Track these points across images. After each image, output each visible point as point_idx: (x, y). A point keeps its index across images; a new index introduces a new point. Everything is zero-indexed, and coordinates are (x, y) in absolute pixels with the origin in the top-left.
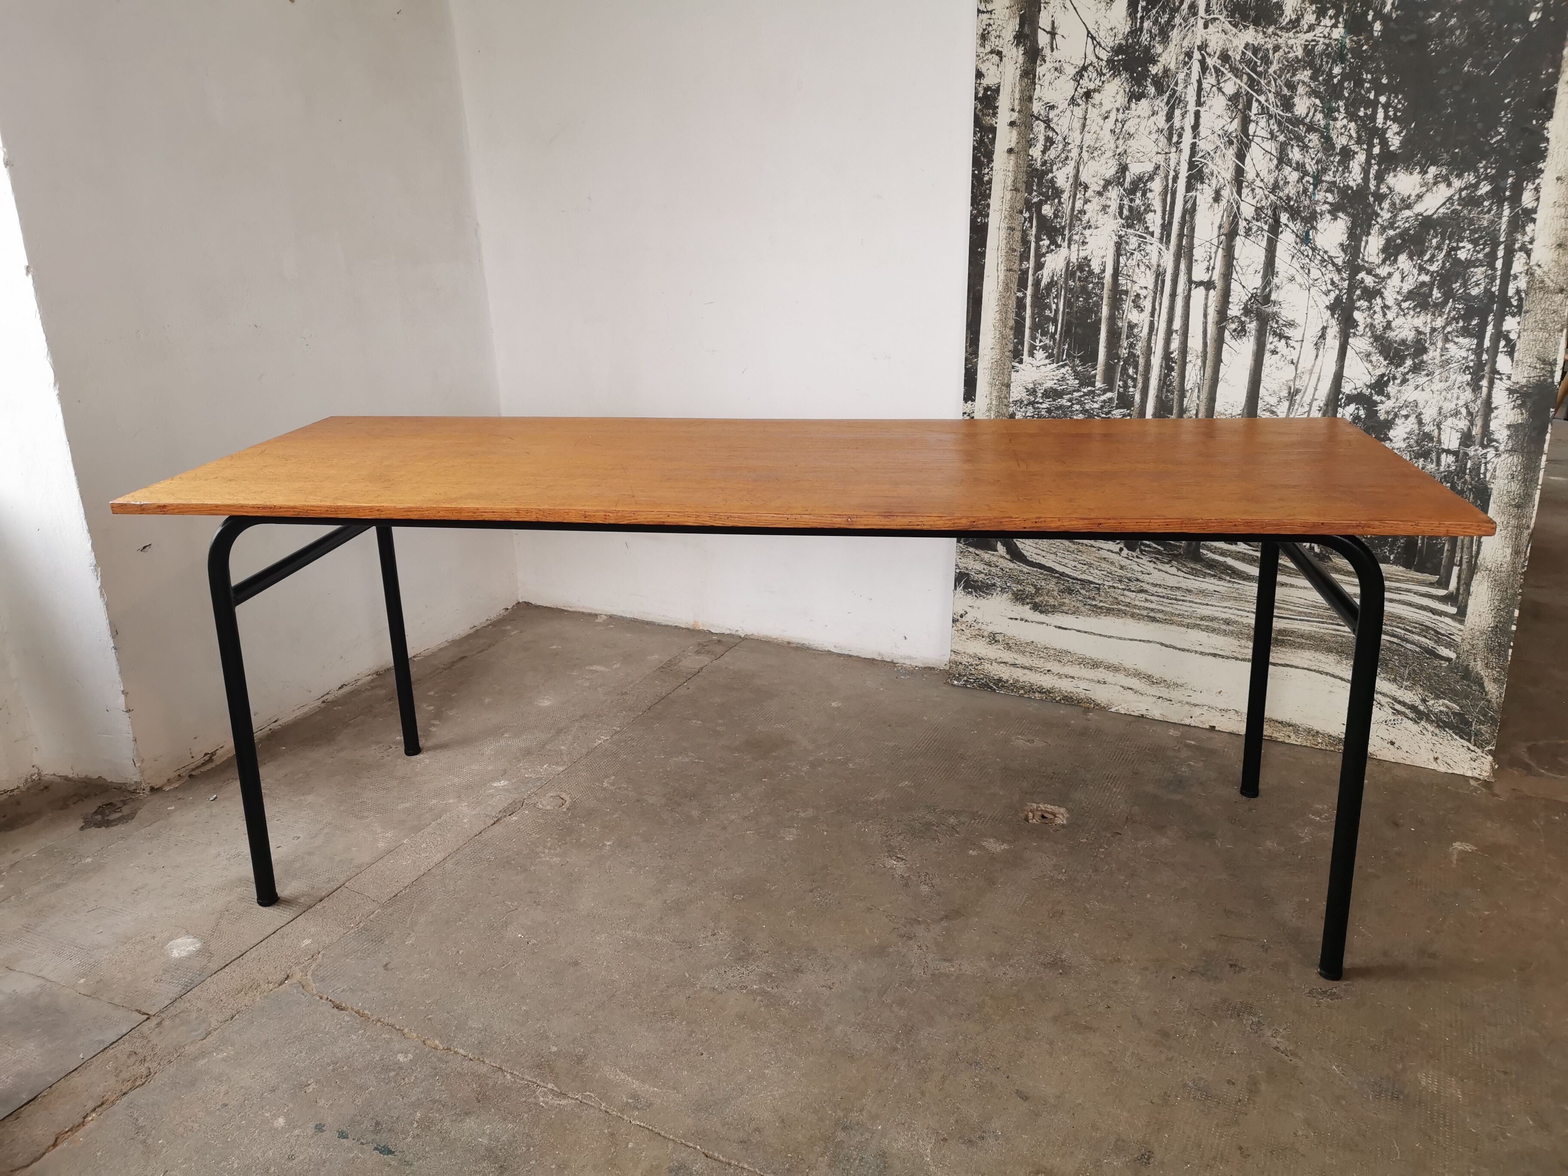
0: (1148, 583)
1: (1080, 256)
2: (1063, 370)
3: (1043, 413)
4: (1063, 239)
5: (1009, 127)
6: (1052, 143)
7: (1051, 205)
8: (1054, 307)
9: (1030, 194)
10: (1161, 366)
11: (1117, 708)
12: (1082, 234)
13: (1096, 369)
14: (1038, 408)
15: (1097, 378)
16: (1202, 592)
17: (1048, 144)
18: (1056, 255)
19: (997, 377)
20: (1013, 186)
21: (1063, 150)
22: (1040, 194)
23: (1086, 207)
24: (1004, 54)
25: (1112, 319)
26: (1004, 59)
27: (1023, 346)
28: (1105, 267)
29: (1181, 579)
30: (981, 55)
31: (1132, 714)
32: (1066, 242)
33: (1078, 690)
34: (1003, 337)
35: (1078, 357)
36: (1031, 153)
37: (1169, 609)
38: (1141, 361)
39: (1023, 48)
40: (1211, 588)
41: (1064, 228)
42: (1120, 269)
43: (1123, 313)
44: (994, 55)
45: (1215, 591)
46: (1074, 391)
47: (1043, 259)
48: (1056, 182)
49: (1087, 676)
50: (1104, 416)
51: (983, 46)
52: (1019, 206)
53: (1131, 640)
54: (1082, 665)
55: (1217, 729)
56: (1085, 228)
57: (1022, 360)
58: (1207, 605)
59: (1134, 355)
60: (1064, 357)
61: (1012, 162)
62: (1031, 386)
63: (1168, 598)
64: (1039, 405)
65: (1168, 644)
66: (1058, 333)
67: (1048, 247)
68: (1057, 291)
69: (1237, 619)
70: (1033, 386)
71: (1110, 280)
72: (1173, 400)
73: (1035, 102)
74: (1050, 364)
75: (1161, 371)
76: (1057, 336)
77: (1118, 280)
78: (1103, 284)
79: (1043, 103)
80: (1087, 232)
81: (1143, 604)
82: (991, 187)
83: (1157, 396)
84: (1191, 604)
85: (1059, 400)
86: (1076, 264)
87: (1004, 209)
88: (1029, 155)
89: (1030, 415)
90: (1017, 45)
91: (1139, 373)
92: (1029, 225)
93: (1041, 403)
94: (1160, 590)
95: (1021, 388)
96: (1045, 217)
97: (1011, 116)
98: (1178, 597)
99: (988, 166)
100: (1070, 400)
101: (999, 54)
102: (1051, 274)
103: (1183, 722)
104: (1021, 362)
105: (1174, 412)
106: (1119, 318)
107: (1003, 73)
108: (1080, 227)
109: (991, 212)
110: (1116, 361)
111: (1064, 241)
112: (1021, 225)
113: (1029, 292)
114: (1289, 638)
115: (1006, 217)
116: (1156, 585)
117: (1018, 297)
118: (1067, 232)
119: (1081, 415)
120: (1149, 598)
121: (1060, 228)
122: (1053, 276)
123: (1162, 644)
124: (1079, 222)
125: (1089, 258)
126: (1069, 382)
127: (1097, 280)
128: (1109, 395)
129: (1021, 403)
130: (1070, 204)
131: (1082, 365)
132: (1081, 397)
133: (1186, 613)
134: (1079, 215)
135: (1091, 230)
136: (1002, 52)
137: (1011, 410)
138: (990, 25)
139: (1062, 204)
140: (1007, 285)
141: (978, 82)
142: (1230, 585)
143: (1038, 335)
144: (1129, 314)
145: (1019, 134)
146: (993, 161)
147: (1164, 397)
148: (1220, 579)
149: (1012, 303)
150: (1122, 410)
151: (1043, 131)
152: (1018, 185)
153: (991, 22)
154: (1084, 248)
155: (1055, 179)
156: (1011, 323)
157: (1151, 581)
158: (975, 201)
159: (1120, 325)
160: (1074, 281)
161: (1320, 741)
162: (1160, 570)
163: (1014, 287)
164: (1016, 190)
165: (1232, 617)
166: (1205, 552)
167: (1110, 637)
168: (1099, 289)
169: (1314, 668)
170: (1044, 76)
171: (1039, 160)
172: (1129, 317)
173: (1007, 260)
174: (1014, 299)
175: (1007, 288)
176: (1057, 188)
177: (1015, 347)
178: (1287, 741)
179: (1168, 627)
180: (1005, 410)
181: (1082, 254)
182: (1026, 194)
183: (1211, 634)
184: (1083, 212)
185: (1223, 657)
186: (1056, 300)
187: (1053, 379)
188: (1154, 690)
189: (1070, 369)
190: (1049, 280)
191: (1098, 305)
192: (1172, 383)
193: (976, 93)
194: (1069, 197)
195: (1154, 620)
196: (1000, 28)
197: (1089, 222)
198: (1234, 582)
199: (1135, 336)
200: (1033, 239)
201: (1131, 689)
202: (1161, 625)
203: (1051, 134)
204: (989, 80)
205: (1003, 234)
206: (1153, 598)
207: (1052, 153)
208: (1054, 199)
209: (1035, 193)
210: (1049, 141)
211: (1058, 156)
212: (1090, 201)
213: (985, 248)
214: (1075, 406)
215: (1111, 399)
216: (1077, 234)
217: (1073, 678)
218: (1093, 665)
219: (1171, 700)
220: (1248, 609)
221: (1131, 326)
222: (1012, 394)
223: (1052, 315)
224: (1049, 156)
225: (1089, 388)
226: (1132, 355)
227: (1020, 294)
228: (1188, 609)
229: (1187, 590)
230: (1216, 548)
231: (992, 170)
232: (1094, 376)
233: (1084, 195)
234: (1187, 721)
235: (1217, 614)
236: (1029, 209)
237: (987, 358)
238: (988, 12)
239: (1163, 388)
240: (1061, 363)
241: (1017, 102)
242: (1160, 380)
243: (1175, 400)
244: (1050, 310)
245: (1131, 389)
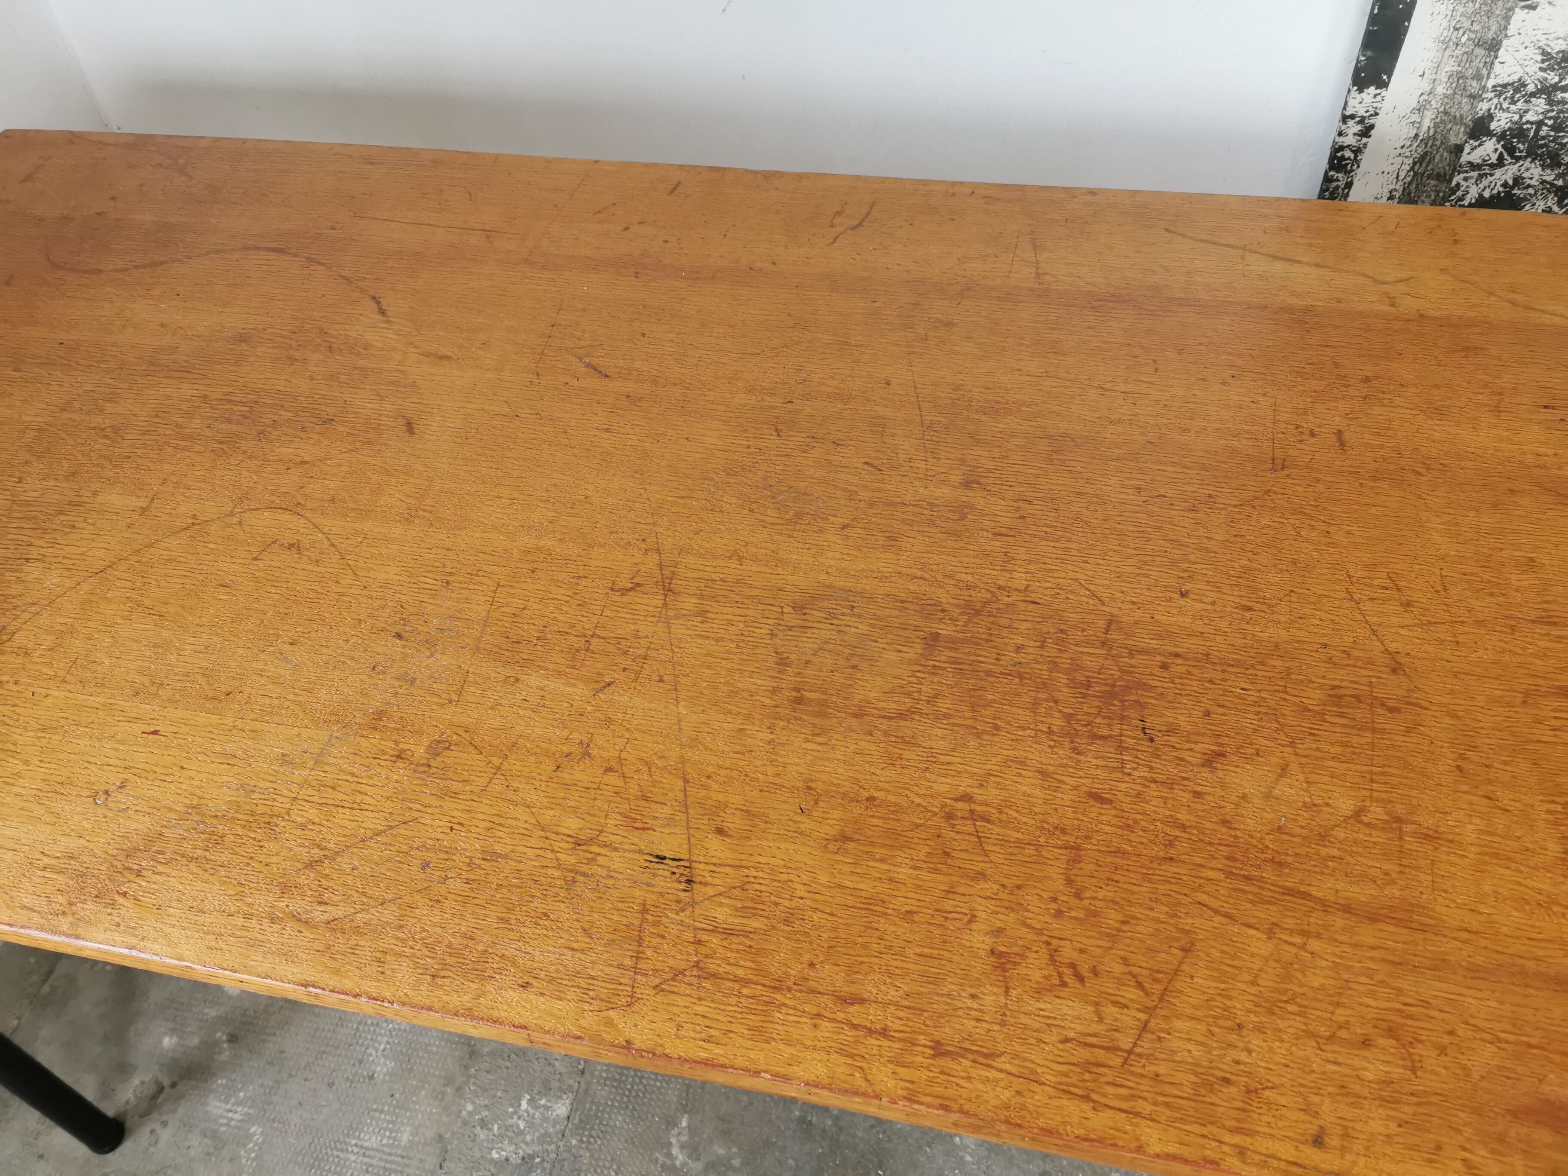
19: (1467, 24)
62: (1560, 46)
89: (1532, 119)
95: (1531, 51)
129: (1517, 90)
137: (1484, 106)
180: (1467, 108)
222: (1497, 67)
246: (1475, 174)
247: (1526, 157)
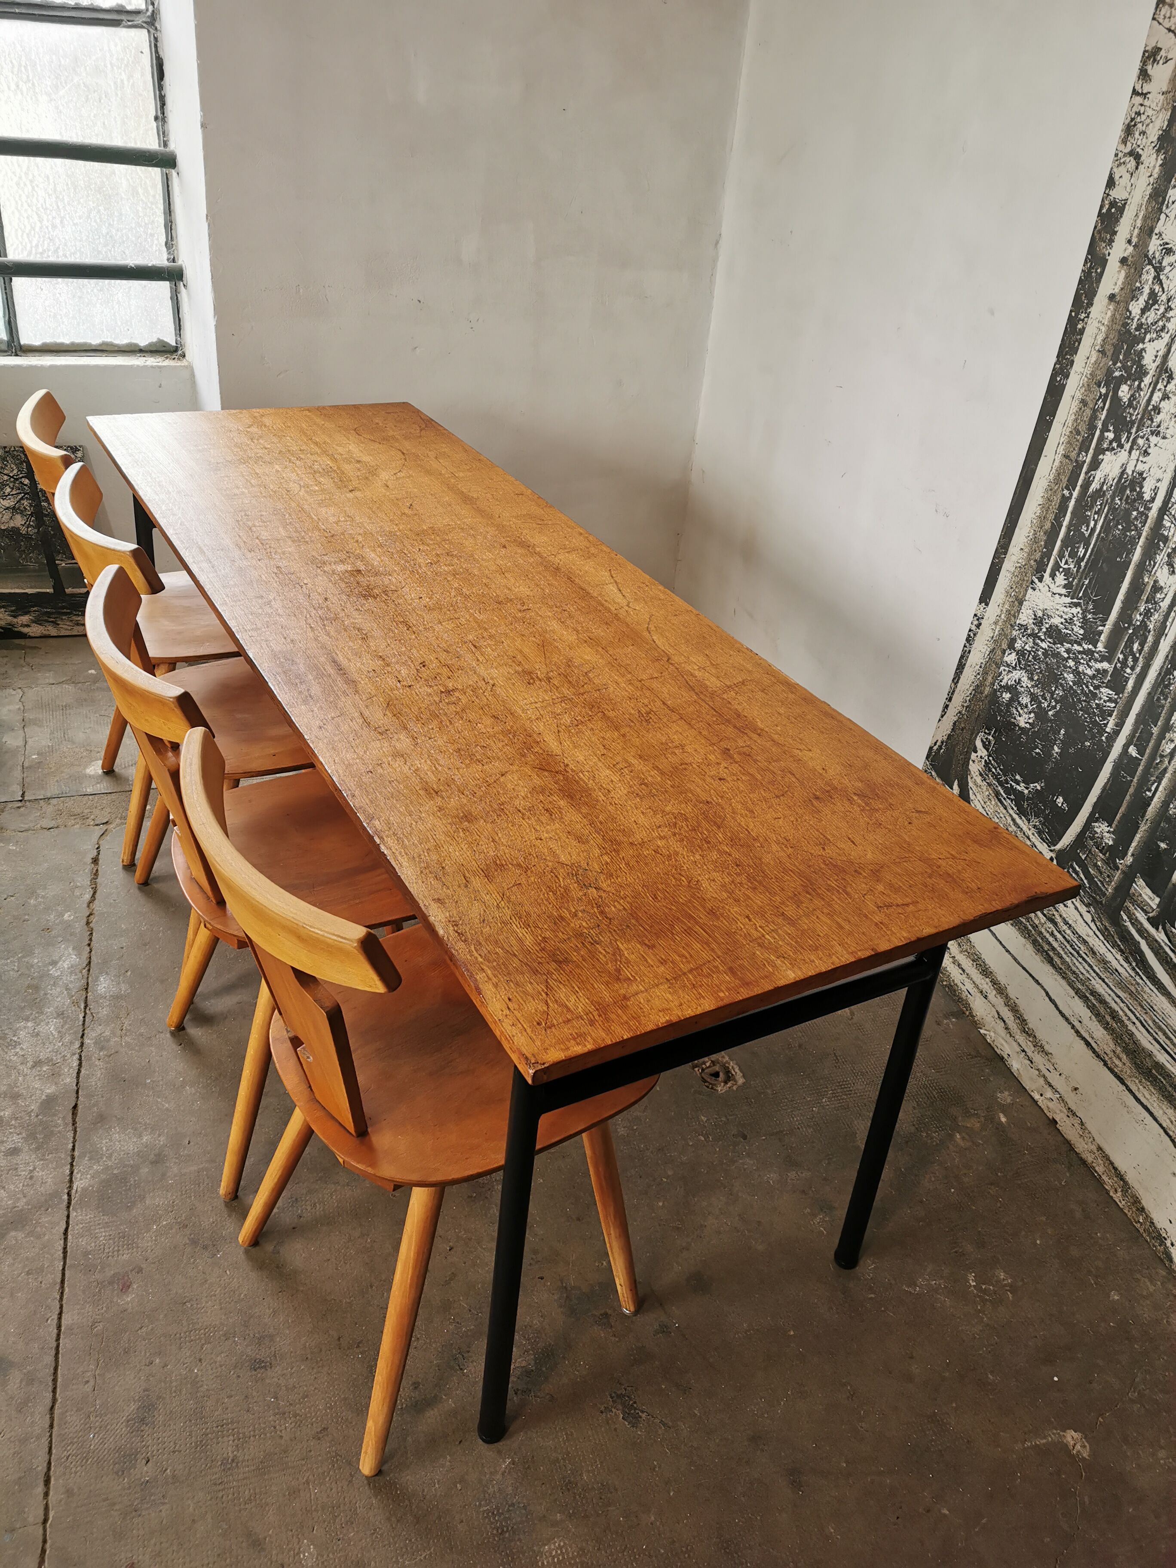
0: (1061, 916)
1: (1137, 468)
2: (1075, 610)
3: (1040, 653)
4: (1128, 438)
5: (1119, 264)
6: (1155, 302)
7: (1130, 386)
8: (1092, 524)
9: (1115, 364)
10: (1167, 656)
11: (986, 1032)
12: (1148, 439)
13: (1104, 626)
14: (1037, 645)
15: (1103, 638)
16: (1104, 962)
17: (1151, 302)
18: (1114, 457)
19: (1015, 587)
20: (1102, 346)
21: (1163, 315)
22: (1124, 367)
23: (1163, 404)
24: (1142, 159)
25: (1141, 569)
26: (1141, 167)
27: (1049, 561)
28: (1156, 494)
29: (1091, 933)
30: (1119, 156)
31: (996, 1049)
32: (1130, 444)
33: (964, 988)
34: (1035, 540)
35: (1094, 601)
36: (1130, 308)
37: (1068, 959)
38: (1150, 639)
39: (1163, 157)
40: (1115, 964)
41: (1133, 422)
42: (1170, 505)
43: (1154, 566)
44: (1132, 158)
45: (1116, 970)
46: (1076, 642)
47: (1101, 457)
48: (1143, 357)
49: (975, 979)
50: (1092, 688)
51: (1124, 142)
52: (1100, 375)
53: (1024, 968)
54: (975, 963)
55: (1058, 1126)
56: (1152, 433)
57: (1043, 576)
58: (1103, 981)
59: (1146, 626)
60: (1081, 595)
61: (1109, 314)
62: (1040, 614)
63: (1071, 946)
64: (1039, 641)
65: (1053, 998)
66: (1085, 560)
67: (1111, 442)
68: (1101, 505)
69: (1124, 1018)
70: (1041, 615)
71: (1155, 515)
72: (1163, 707)
73: (1154, 237)
74: (1065, 596)
75: (1165, 662)
76: (1083, 564)
77: (1163, 519)
78: (1147, 517)
79: (1161, 242)
80: (1154, 439)
81: (1048, 936)
82: (1081, 339)
83: (1149, 694)
84: (1089, 969)
85: (1059, 646)
86: (1130, 477)
87: (1085, 374)
88: (1128, 310)
89: (1029, 649)
90: (1158, 151)
91: (1143, 653)
92: (1102, 405)
93: (1042, 640)
94: (1068, 932)
95: (1031, 611)
96: (1120, 400)
97: (1125, 250)
98: (1081, 952)
99: (1086, 310)
100: (1068, 651)
101: (1137, 157)
102: (1102, 480)
103: (1032, 1094)
104: (1041, 580)
105: (1159, 723)
106: (1147, 571)
107: (1134, 187)
108: (1149, 429)
109: (1072, 372)
110: (1126, 625)
111: (1128, 442)
112: (1095, 401)
113: (1075, 494)
114: (1162, 1080)
115: (1083, 385)
116: (1066, 923)
117: (1064, 495)
118: (1134, 430)
119: (1072, 675)
120: (1056, 933)
121: (1129, 422)
122: (1103, 483)
123: (1047, 994)
124: (1149, 422)
125: (1145, 475)
126: (1075, 630)
127: (1142, 509)
128: (1105, 665)
129: (1025, 631)
130: (1149, 394)
131: (1093, 613)
132: (1079, 652)
133: (1081, 976)
134: (1153, 413)
135: (1158, 438)
136: (1141, 156)
137: (1014, 633)
138: (1138, 114)
139: (1141, 390)
140: (1059, 474)
141: (1107, 192)
142: (1133, 974)
143: (1067, 554)
144: (1159, 570)
145: (1126, 277)
146: (1092, 305)
147: (1156, 698)
148: (1127, 960)
149: (1057, 500)
150: (1111, 692)
151: (1150, 282)
152: (1107, 347)
153: (1142, 109)
154: (1144, 460)
155: (1144, 354)
156: (1048, 526)
157: (1064, 916)
158: (1061, 354)
159: (1146, 580)
160: (1120, 500)
161: (1141, 1221)
162: (1076, 908)
163: (1065, 480)
164: (1102, 352)
165: (1121, 1013)
166: (1125, 917)
167: (1007, 951)
168: (1141, 522)
169: (1171, 1133)
170: (1173, 203)
171: (1136, 320)
172: (1157, 574)
173: (1069, 442)
174: (1059, 496)
175: (1057, 480)
176: (1143, 366)
177: (1042, 558)
178: (1111, 1194)
179: (1059, 978)
180: (1010, 631)
181: (1140, 467)
182: (1111, 363)
183: (1093, 1017)
184: (1157, 410)
185: (1094, 1052)
186: (1096, 516)
187: (1062, 617)
188: (1021, 1038)
189: (1081, 612)
190: (1098, 488)
191: (1134, 542)
192: (1170, 684)
193: (1102, 207)
194: (1150, 384)
195: (1050, 961)
196: (1148, 121)
197: (1159, 426)
198: (1137, 973)
199: (1156, 603)
200: (1100, 426)
201: (1004, 1022)
202: (1054, 972)
203: (1157, 288)
204: (1117, 194)
205: (1075, 406)
206: (1059, 936)
207: (1151, 316)
208: (1134, 381)
209: (1119, 364)
210: (1153, 297)
211: (1156, 323)
212: (1168, 398)
213: (1054, 418)
214: (1070, 661)
215: (1105, 671)
216: (1142, 438)
217: (964, 971)
218: (984, 971)
219: (1032, 1062)
220: (1138, 1015)
221: (1157, 588)
222: (1021, 615)
223: (1087, 534)
224: (1146, 319)
225: (1090, 647)
226: (1144, 625)
227: (1066, 493)
228: (1085, 972)
229: (1092, 949)
230: (1136, 919)
231: (1088, 317)
232: (1101, 633)
233: (1165, 387)
234: (1037, 1096)
235: (1108, 999)
236: (1107, 385)
237: (1014, 558)
238: (1142, 94)
239: (1159, 686)
240: (1075, 600)
241: (1136, 231)
242: (1160, 674)
243: (1165, 708)
244: (1088, 526)
245: (1128, 670)
246: (1007, 669)
247: (1024, 669)
